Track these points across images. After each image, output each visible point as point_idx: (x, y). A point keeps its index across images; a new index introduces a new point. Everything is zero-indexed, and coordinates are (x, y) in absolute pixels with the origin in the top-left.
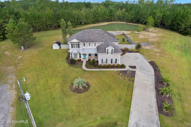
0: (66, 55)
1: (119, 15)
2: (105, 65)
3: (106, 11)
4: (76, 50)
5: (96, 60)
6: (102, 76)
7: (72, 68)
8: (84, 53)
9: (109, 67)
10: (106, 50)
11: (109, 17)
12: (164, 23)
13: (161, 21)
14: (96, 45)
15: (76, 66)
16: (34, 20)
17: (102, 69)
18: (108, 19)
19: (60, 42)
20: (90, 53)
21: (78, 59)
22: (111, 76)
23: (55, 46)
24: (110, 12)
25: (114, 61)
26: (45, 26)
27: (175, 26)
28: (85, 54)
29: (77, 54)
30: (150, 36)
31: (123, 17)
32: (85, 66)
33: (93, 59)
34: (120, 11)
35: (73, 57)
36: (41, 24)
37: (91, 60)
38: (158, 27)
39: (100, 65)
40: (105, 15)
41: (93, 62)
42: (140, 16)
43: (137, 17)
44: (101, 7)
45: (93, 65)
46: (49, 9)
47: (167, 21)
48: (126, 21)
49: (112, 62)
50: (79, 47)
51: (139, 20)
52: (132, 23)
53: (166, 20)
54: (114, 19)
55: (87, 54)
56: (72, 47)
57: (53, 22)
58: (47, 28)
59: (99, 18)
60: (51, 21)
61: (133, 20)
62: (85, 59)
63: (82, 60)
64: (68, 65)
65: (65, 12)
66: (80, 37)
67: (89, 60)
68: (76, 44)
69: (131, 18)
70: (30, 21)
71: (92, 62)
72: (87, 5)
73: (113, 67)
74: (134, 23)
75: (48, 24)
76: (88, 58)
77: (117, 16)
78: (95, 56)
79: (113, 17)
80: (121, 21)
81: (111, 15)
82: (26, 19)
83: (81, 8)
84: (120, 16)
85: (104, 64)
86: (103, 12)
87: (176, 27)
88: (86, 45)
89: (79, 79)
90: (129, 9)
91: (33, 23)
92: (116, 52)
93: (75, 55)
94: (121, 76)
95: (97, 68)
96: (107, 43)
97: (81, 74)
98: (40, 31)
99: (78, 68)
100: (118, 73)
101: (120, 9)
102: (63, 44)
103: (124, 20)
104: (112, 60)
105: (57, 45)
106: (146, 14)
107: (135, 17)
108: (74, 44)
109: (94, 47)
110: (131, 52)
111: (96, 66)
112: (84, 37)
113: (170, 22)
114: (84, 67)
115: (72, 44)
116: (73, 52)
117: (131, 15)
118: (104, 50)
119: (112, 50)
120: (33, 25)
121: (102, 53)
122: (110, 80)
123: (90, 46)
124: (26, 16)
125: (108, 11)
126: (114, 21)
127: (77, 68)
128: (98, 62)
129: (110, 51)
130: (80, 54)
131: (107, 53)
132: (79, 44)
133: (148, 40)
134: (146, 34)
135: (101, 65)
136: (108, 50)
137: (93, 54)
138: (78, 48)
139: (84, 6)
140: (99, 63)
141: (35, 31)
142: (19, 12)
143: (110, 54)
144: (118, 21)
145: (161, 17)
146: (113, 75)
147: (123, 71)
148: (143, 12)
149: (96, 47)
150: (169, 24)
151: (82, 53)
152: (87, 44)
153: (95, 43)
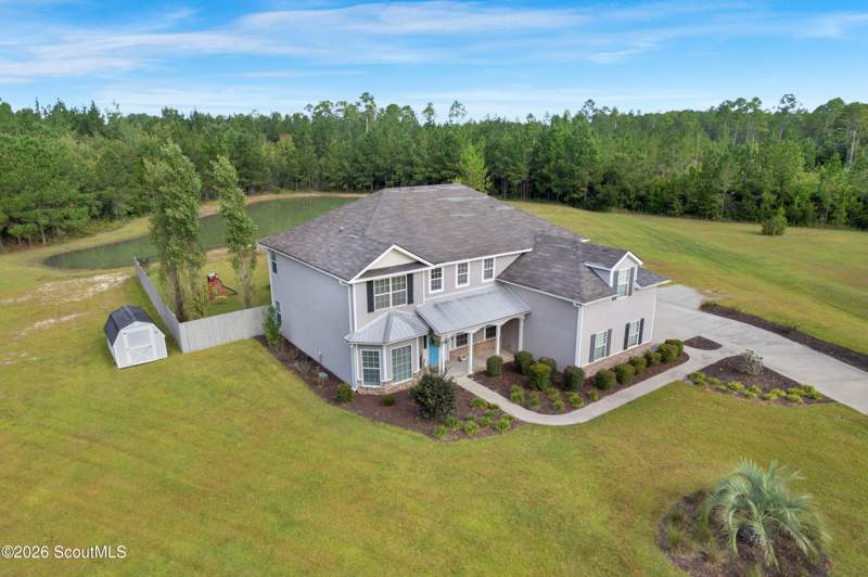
4: (397, 320)
10: (602, 280)
14: (494, 268)
21: (416, 379)
23: (136, 340)
25: (634, 332)
27: (550, 180)
34: (266, 143)
47: (512, 167)
48: (316, 186)
49: (626, 343)
50: (411, 301)
51: (383, 177)
52: (352, 192)
53: (506, 163)
55: (449, 336)
56: (371, 309)
61: (356, 178)
68: (393, 279)
69: (342, 169)
74: (361, 190)
79: (256, 177)
80: (294, 189)
85: (600, 359)
87: (556, 186)
88: (442, 278)
92: (648, 281)
93: (402, 353)
95: (599, 396)
104: (627, 328)
108: (382, 281)
109: (483, 281)
115: (369, 284)
119: (632, 272)
121: (601, 295)
123: (463, 280)
129: (623, 280)
132: (410, 276)
138: (404, 309)
143: (622, 298)
144: (283, 190)
147: (707, 369)
149: (494, 278)
150: (525, 176)
152: (450, 270)
153: (489, 262)
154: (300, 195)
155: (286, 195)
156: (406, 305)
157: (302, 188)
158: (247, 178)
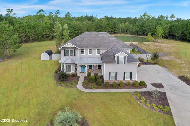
0: (56, 68)
1: (123, 27)
2: (115, 83)
3: (109, 23)
4: (70, 59)
5: (99, 74)
6: (111, 102)
7: (60, 88)
8: (82, 63)
9: (121, 85)
10: (115, 58)
11: (112, 30)
12: (173, 34)
13: (169, 32)
14: (100, 52)
15: (67, 85)
16: (29, 29)
17: (109, 89)
18: (112, 32)
19: (51, 51)
20: (90, 63)
21: (72, 73)
22: (127, 103)
23: (44, 55)
24: (113, 24)
25: (128, 75)
26: (40, 36)
27: (187, 36)
28: (82, 65)
29: (71, 65)
30: (162, 46)
31: (127, 30)
32: (82, 84)
33: (95, 73)
34: (123, 24)
35: (65, 70)
36: (36, 34)
37: (92, 74)
38: (167, 38)
39: (106, 83)
40: (108, 27)
41: (96, 78)
42: (145, 28)
43: (142, 28)
44: (104, 21)
45: (94, 82)
46: (48, 19)
47: (176, 32)
48: (130, 33)
49: (124, 78)
50: (75, 56)
51: (144, 32)
52: (137, 35)
53: (175, 30)
54: (117, 32)
55: (86, 65)
56: (65, 56)
57: (51, 32)
58: (42, 38)
59: (102, 30)
60: (49, 30)
61: (138, 32)
62: (83, 73)
63: (78, 75)
64: (56, 83)
65: (65, 21)
66: (77, 41)
67: (89, 74)
68: (70, 50)
69: (136, 30)
70: (23, 30)
71: (94, 77)
72: (89, 18)
73: (127, 86)
74: (140, 35)
75: (44, 33)
76: (87, 71)
77: (120, 29)
78: (98, 68)
79: (117, 30)
80: (125, 34)
81: (114, 28)
82: (19, 27)
83: (84, 21)
84: (124, 29)
85: (113, 80)
86: (106, 24)
88: (84, 52)
89: (66, 113)
90: (132, 22)
91: (27, 32)
92: (131, 61)
93: (69, 66)
94: (145, 103)
95: (102, 88)
96: (115, 49)
97: (73, 98)
98: (34, 41)
99: (71, 87)
100: (138, 97)
101: (123, 22)
102: (55, 54)
103: (128, 32)
104: (124, 73)
105: (47, 54)
106: (152, 25)
107: (140, 29)
108: (68, 50)
109: (96, 54)
110: (147, 64)
111: (100, 85)
112: (82, 41)
113: (180, 32)
114: (80, 86)
115: (65, 50)
116: (65, 63)
117: (135, 27)
118: (113, 57)
119: (125, 57)
120: (27, 35)
121: (110, 62)
122: (126, 112)
123: (90, 53)
124: (19, 25)
125: (111, 24)
126: (117, 33)
127: (68, 87)
128: (102, 77)
129: (121, 59)
130: (76, 66)
131: (116, 63)
132: (75, 50)
133: (162, 51)
134: (156, 45)
135: (108, 83)
136: (118, 57)
137: (95, 65)
138: (73, 57)
139: (86, 19)
140: (104, 80)
141: (27, 42)
142: (12, 20)
143: (121, 64)
144: (122, 34)
145: (169, 28)
146: (129, 101)
147: (144, 92)
148: (148, 24)
149: (100, 54)
150: (180, 34)
151: (78, 63)
152: (87, 51)
153: (98, 50)
154: (126, 35)
155: (123, 35)
156: (74, 56)
157: (127, 34)
158: (114, 30)
